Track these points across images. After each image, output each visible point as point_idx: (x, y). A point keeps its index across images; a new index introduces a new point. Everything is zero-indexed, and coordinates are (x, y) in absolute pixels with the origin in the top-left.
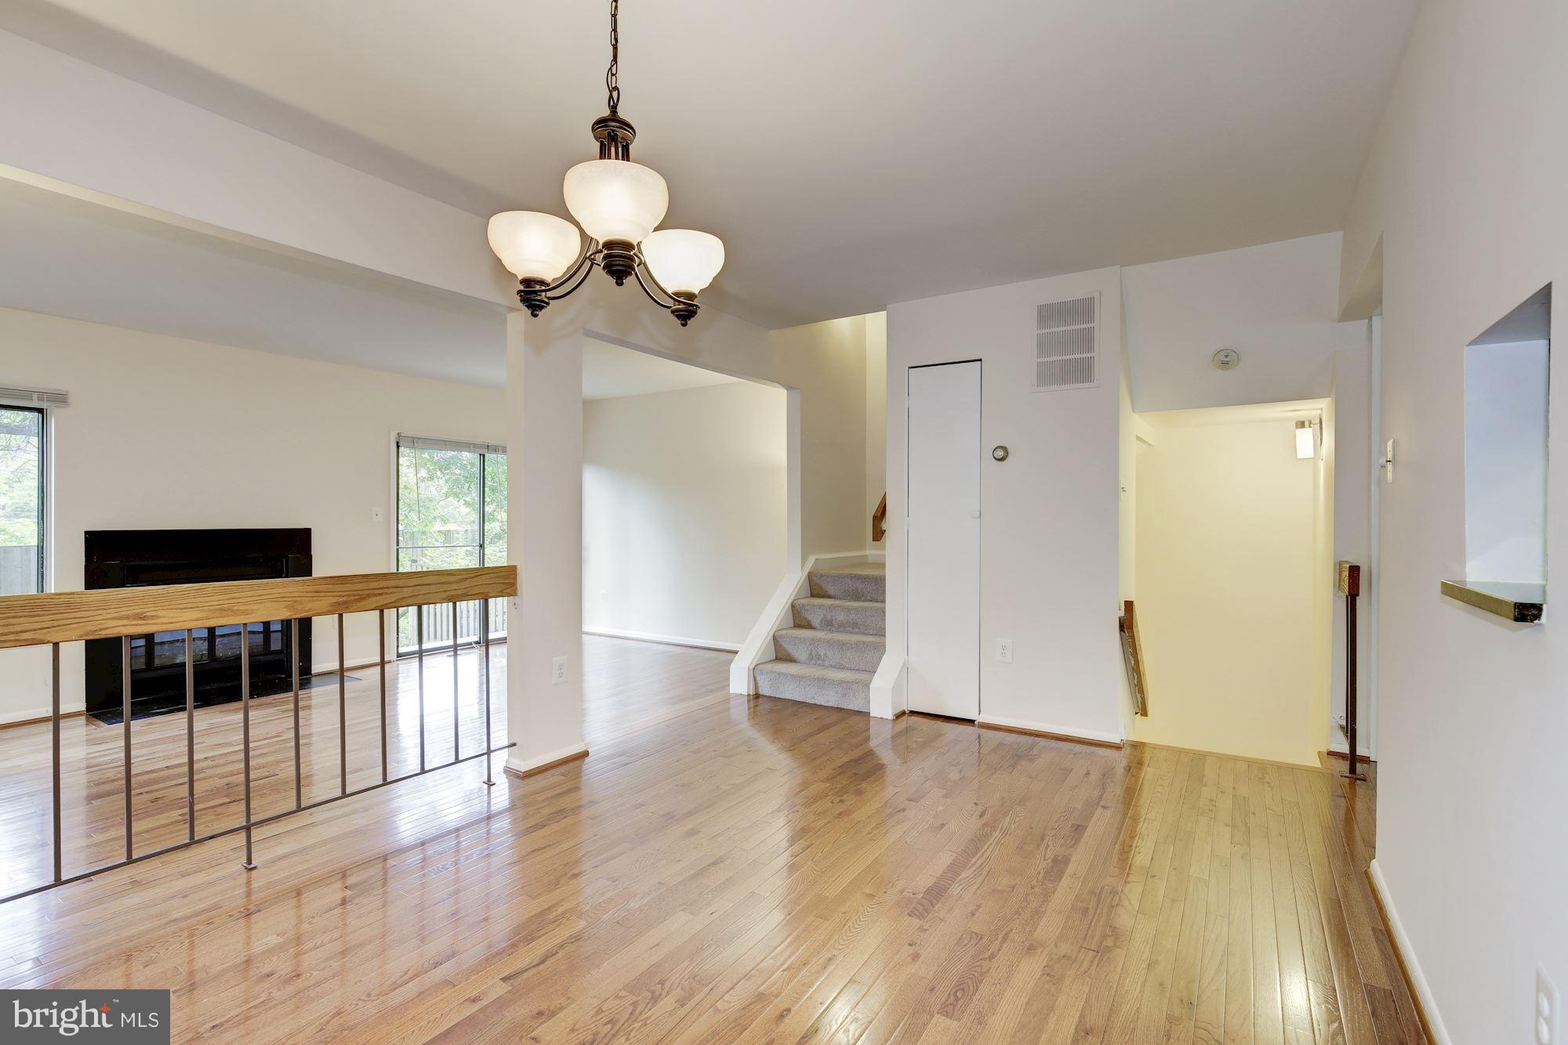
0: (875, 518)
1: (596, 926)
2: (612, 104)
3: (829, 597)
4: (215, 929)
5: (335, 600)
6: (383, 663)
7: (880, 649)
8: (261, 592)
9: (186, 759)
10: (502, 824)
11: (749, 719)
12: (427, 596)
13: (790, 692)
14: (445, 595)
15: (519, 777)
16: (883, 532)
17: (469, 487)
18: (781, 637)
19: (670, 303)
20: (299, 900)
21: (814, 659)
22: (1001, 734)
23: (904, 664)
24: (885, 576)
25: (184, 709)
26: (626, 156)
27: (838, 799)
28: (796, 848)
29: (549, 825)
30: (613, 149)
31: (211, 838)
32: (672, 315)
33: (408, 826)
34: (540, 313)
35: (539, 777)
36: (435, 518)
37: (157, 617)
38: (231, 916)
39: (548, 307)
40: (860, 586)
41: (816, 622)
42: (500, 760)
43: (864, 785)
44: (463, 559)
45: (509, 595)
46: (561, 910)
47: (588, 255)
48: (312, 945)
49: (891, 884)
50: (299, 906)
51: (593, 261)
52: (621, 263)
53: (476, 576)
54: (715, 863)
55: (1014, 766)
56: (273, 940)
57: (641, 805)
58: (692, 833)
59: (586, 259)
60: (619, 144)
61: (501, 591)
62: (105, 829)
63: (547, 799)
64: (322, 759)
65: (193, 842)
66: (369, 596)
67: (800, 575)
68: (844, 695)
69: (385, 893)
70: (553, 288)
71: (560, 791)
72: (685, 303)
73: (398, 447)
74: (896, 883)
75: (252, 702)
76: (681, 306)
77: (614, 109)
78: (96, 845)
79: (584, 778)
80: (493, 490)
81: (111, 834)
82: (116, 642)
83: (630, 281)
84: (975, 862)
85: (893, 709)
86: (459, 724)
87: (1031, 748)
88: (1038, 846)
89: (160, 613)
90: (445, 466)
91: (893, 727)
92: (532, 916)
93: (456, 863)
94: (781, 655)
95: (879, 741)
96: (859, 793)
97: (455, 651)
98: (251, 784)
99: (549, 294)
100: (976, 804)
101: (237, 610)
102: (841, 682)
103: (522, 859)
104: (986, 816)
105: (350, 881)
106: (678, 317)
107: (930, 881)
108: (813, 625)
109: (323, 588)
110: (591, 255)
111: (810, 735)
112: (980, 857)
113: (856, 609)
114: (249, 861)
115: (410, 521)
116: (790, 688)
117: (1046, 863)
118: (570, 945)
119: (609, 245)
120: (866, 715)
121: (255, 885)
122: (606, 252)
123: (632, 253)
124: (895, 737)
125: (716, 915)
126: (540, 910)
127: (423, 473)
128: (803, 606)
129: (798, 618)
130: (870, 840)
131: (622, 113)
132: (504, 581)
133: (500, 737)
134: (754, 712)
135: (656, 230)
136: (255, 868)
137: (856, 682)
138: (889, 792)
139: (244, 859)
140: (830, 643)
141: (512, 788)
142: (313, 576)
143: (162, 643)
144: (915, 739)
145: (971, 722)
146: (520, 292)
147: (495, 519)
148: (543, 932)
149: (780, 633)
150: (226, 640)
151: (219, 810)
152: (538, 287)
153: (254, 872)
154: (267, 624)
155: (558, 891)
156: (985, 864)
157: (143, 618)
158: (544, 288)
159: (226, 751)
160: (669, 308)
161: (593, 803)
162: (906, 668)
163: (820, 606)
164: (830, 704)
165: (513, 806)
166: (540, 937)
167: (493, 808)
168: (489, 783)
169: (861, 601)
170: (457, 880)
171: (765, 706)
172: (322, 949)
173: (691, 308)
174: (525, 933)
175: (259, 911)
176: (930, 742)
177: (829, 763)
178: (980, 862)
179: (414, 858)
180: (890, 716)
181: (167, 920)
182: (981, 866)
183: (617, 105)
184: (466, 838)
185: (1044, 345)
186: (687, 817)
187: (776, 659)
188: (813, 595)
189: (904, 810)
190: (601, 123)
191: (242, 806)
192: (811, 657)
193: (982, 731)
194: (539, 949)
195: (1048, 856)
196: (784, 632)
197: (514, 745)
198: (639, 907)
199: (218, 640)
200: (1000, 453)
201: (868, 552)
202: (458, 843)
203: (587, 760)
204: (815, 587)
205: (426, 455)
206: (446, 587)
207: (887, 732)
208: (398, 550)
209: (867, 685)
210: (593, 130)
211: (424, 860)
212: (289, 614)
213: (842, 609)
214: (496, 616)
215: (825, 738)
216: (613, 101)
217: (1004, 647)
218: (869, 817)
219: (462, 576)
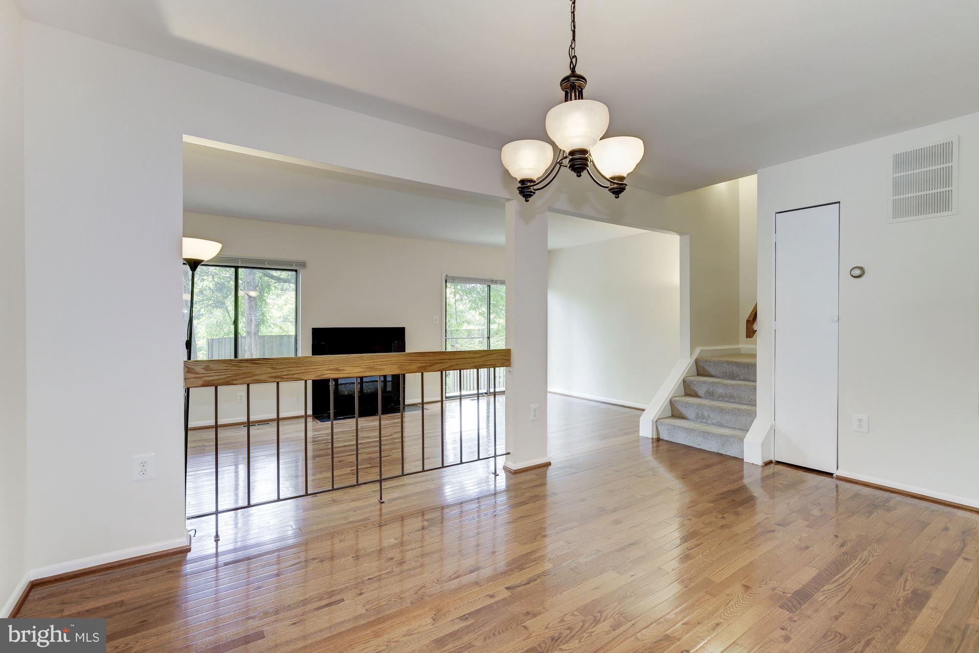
0: (748, 321)
1: (559, 569)
2: (572, 66)
3: (712, 376)
4: (368, 530)
5: (420, 365)
6: (442, 401)
7: (753, 415)
8: (386, 360)
9: (354, 443)
10: (502, 499)
11: (653, 454)
12: (463, 365)
13: (681, 439)
14: (473, 364)
15: (513, 473)
16: (755, 332)
17: (481, 304)
18: (676, 402)
19: (608, 184)
20: (402, 523)
21: (700, 418)
22: (857, 488)
23: (772, 427)
24: (756, 363)
25: (355, 417)
26: (581, 97)
27: (720, 516)
28: (688, 544)
29: (530, 503)
30: (573, 94)
31: (365, 483)
32: (609, 192)
33: (450, 493)
34: (530, 199)
35: (523, 474)
36: (463, 322)
37: (343, 370)
38: (374, 525)
39: (535, 195)
40: (735, 370)
41: (701, 392)
42: (501, 461)
43: (740, 509)
44: (477, 345)
45: (507, 366)
46: (538, 555)
47: (558, 161)
48: (410, 547)
49: (764, 582)
50: (402, 526)
51: (560, 164)
52: (580, 163)
53: (489, 355)
54: (634, 544)
55: (871, 513)
56: (393, 541)
57: (584, 500)
58: (617, 522)
59: (558, 164)
60: (577, 91)
61: (502, 364)
62: (321, 472)
63: (528, 488)
64: (412, 450)
65: (358, 484)
66: (436, 363)
67: (690, 360)
68: (723, 445)
69: (442, 527)
70: (538, 184)
71: (536, 484)
72: (617, 184)
73: (446, 282)
74: (768, 582)
75: (383, 416)
76: (616, 186)
77: (573, 70)
78: (318, 479)
79: (548, 479)
80: (495, 306)
81: (324, 475)
82: (327, 381)
83: (584, 174)
84: (838, 580)
85: (763, 458)
86: (480, 438)
87: (888, 500)
88: (897, 579)
89: (345, 368)
90: (469, 292)
91: (762, 471)
92: (522, 555)
93: (478, 516)
94: (675, 413)
95: (752, 480)
96: (737, 514)
97: (478, 397)
98: (382, 459)
99: (535, 187)
100: (836, 536)
101: (377, 368)
102: (721, 436)
103: (514, 521)
104: (845, 547)
105: (426, 517)
106: (613, 193)
107: (797, 587)
108: (699, 394)
109: (414, 358)
110: (560, 161)
111: (697, 470)
112: (842, 577)
113: (732, 386)
114: (381, 499)
115: (452, 323)
116: (682, 436)
117: (906, 593)
118: (544, 577)
119: (572, 153)
120: (741, 460)
121: (384, 511)
122: (571, 157)
123: (586, 156)
124: (764, 479)
125: (633, 578)
126: (526, 552)
127: (458, 297)
128: (692, 381)
129: (688, 389)
130: (747, 548)
131: (578, 71)
132: (502, 358)
133: (501, 449)
134: (656, 450)
135: (601, 139)
136: (383, 502)
137: (732, 436)
138: (759, 517)
139: (379, 497)
140: (712, 408)
141: (507, 479)
142: (406, 352)
143: (342, 384)
144: (781, 482)
145: (830, 475)
146: (519, 188)
147: (495, 323)
148: (527, 566)
149: (675, 399)
150: (367, 384)
151: (366, 470)
152: (529, 184)
153: (383, 504)
154: (385, 377)
155: (536, 543)
156: (846, 583)
157: (338, 370)
158: (532, 184)
159: (369, 441)
160: (607, 187)
161: (555, 494)
162: (773, 430)
163: (704, 383)
164: (712, 450)
165: (508, 489)
166: (526, 568)
167: (497, 489)
168: (496, 474)
169: (736, 380)
170: (478, 527)
171: (664, 447)
172: (415, 551)
173: (622, 186)
174: (518, 564)
175: (386, 525)
176: (793, 485)
177: (712, 490)
178: (841, 580)
179: (456, 511)
180: (760, 462)
181: (348, 521)
182: (841, 584)
183: (575, 66)
184: (484, 502)
185: (898, 186)
186: (613, 512)
187: (672, 416)
188: (698, 374)
189: (773, 531)
190: (566, 79)
191: (378, 470)
192: (697, 417)
193: (840, 483)
194: (525, 575)
195: (907, 588)
196: (678, 398)
197: (509, 453)
198: (585, 562)
199: (364, 384)
200: (857, 272)
201: (741, 346)
202: (479, 507)
203: (550, 467)
204: (700, 369)
205: (459, 287)
206: (474, 360)
207: (758, 474)
208: (446, 339)
209: (741, 440)
210: (561, 85)
211: (462, 512)
212: (399, 371)
213: (722, 385)
214: (500, 377)
215: (709, 473)
216: (573, 64)
217: (860, 421)
218: (745, 532)
219: (482, 355)
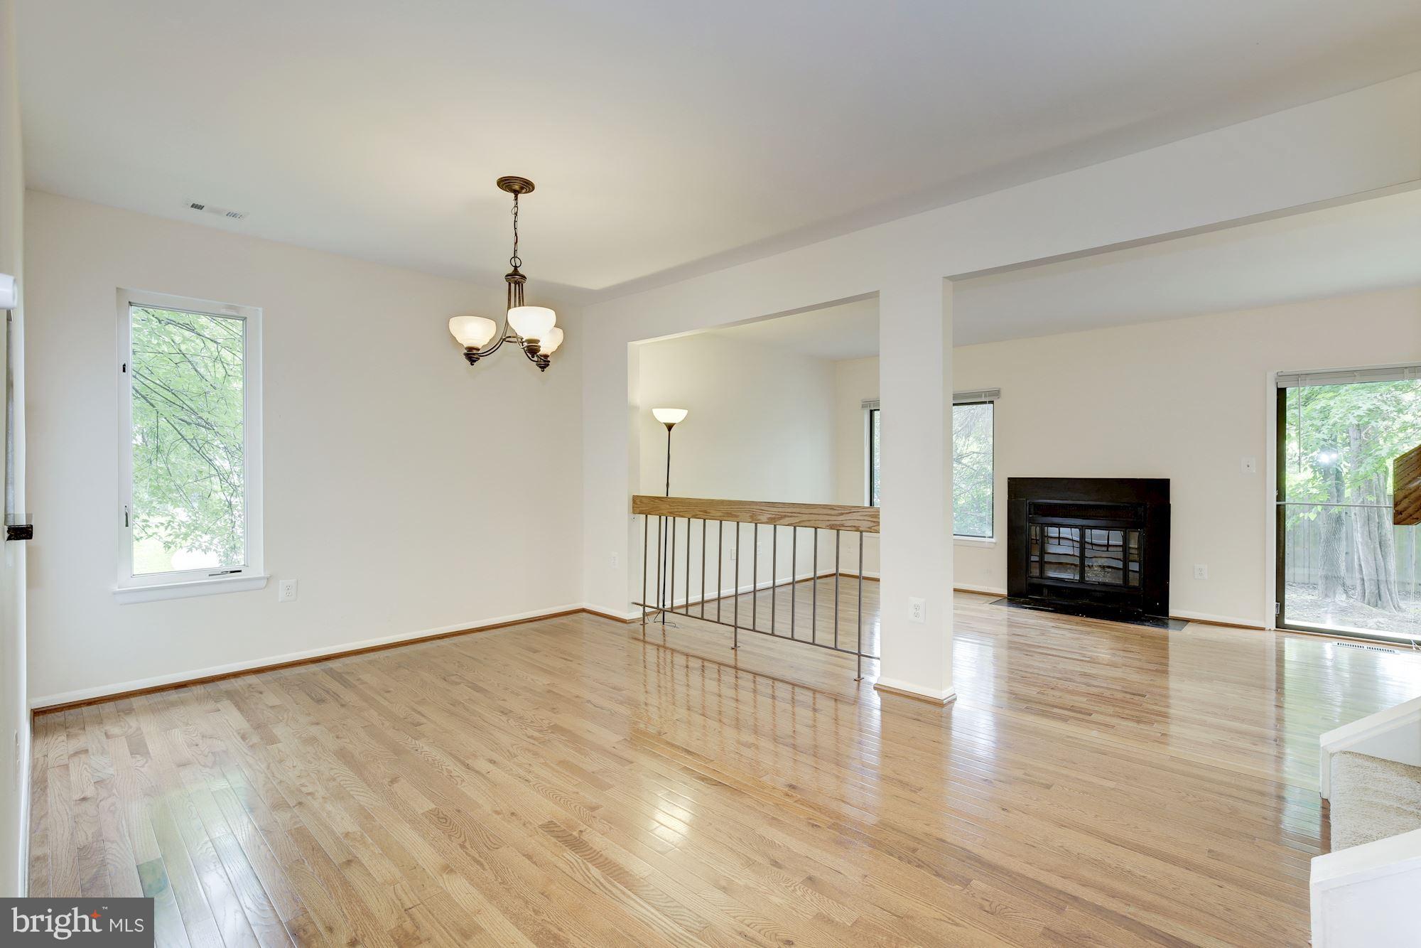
219: (840, 512)
